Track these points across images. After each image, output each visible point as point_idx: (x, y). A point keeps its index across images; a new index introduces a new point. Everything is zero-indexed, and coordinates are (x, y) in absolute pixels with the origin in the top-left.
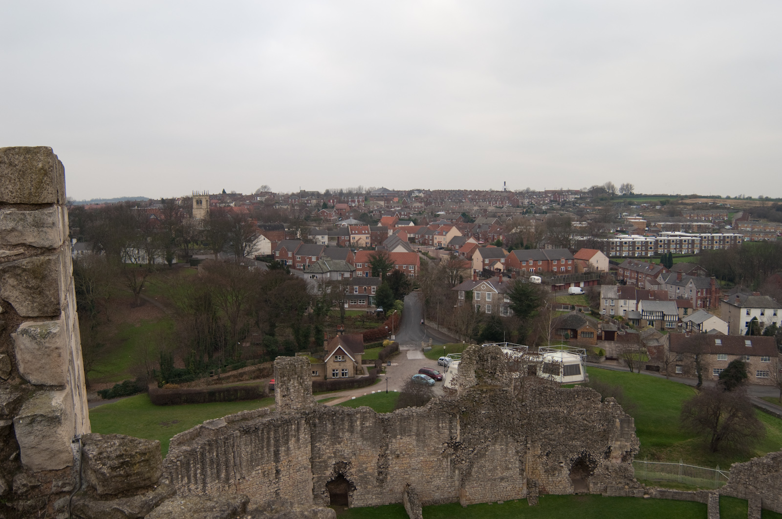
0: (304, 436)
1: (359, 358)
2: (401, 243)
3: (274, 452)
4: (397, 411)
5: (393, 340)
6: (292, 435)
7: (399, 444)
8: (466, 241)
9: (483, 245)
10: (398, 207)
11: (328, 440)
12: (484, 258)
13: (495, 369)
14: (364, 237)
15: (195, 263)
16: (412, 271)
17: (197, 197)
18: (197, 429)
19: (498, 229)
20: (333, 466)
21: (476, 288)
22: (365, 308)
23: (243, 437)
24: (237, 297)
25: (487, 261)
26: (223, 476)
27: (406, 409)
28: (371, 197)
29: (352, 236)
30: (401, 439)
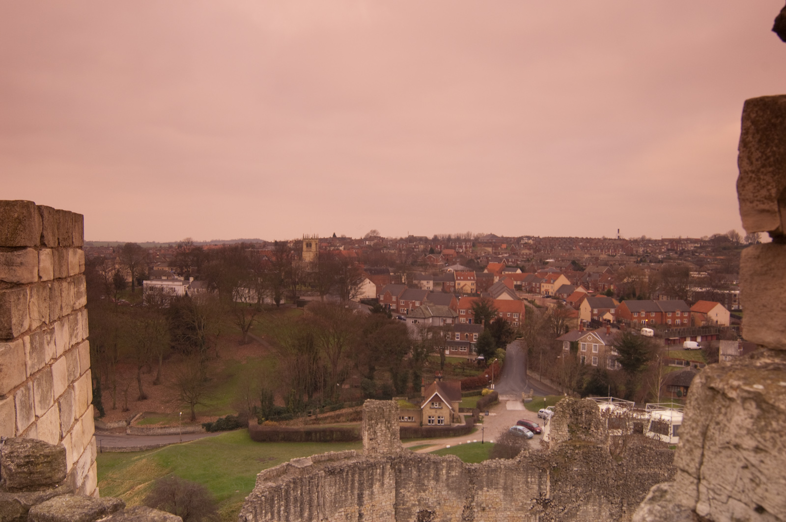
0: (389, 481)
1: (456, 406)
2: (506, 291)
3: (358, 495)
4: (485, 463)
5: (492, 389)
6: (376, 479)
7: (486, 497)
8: (574, 290)
9: (593, 294)
10: (506, 253)
11: (412, 486)
12: (593, 307)
13: (590, 424)
14: (469, 283)
15: (301, 304)
16: (516, 319)
17: (308, 240)
18: (283, 467)
19: (609, 279)
20: (417, 514)
21: (581, 339)
22: (466, 355)
23: (329, 477)
24: (339, 339)
25: (595, 311)
26: (306, 514)
27: (494, 460)
28: (479, 243)
29: (457, 282)
30: (488, 491)
